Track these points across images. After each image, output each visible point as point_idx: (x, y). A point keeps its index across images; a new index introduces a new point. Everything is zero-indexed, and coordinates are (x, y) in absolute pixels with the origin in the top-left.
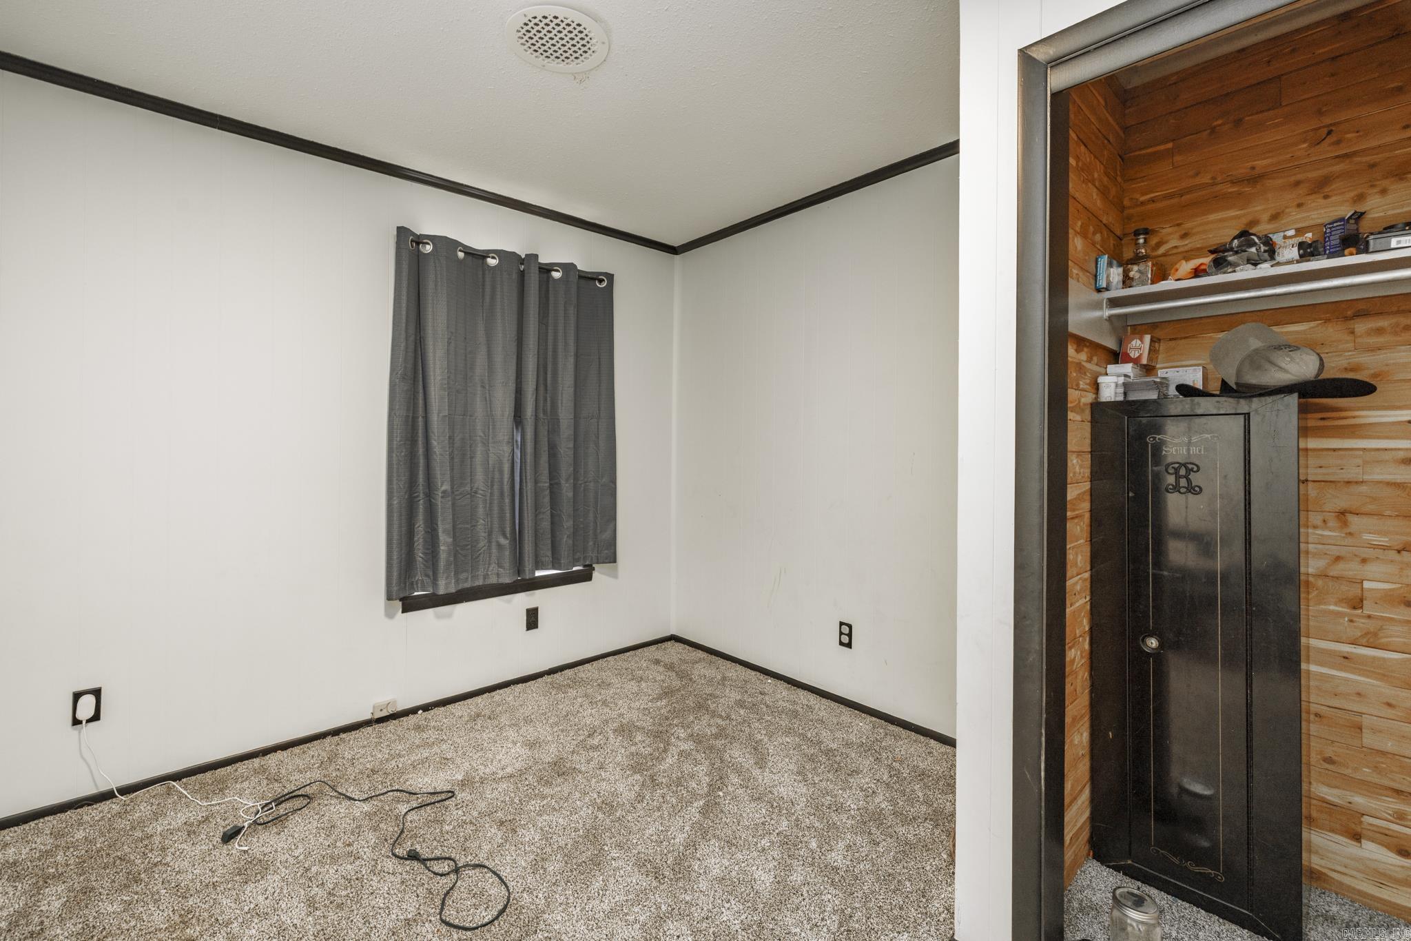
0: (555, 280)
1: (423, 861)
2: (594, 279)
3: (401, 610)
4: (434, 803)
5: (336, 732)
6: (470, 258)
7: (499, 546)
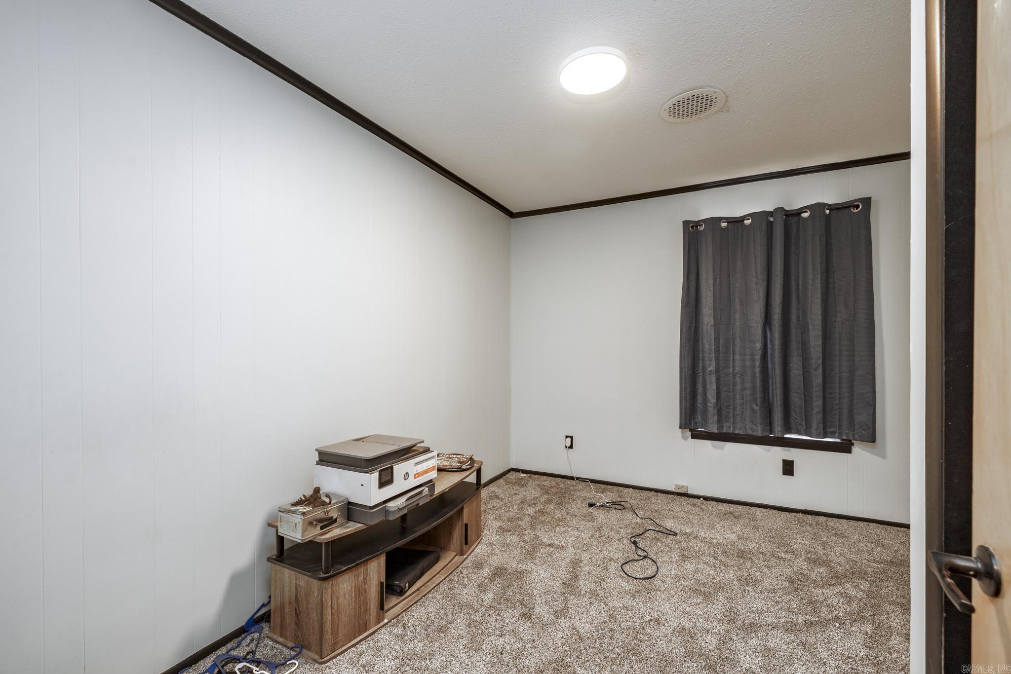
0: (804, 218)
1: (637, 547)
2: (849, 207)
3: (690, 437)
4: (664, 533)
5: (657, 491)
6: (731, 224)
7: (753, 410)
